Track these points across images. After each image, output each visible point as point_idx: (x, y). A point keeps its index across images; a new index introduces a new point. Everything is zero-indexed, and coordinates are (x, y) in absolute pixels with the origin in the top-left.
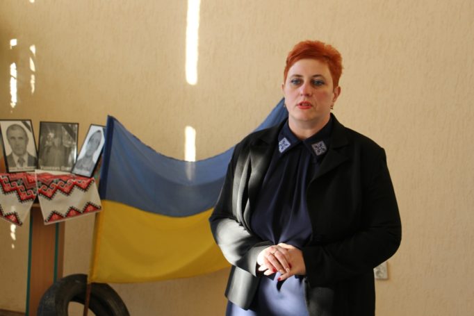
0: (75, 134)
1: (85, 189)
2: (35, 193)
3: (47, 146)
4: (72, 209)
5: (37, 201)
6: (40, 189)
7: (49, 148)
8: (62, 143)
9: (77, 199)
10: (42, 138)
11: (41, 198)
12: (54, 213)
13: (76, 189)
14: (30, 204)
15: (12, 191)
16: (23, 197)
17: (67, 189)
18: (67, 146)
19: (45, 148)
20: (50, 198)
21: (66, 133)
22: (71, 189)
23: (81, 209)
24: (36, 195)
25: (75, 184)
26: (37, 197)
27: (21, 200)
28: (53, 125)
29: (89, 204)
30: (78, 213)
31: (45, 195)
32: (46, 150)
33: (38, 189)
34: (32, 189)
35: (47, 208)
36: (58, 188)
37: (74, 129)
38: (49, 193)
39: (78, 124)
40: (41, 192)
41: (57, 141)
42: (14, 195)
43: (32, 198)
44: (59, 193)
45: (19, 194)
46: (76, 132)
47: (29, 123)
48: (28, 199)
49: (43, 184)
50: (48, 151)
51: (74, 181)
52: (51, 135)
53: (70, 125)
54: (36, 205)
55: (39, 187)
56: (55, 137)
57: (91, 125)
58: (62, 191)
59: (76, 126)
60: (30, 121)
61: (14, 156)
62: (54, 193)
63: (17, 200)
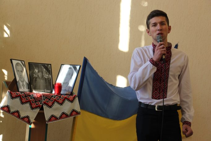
0: (50, 70)
1: (72, 101)
2: (41, 104)
3: (35, 77)
4: (63, 113)
5: (42, 109)
6: (44, 101)
7: (36, 78)
8: (43, 76)
9: (67, 107)
10: (31, 72)
11: (44, 107)
12: (52, 116)
13: (66, 101)
14: (38, 110)
15: (26, 102)
16: (34, 106)
17: (61, 101)
18: (46, 78)
19: (33, 78)
20: (50, 107)
21: (45, 70)
22: (64, 101)
23: (69, 114)
24: (41, 105)
25: (66, 98)
26: (42, 106)
27: (32, 108)
28: (37, 65)
29: (74, 111)
30: (67, 116)
31: (47, 105)
32: (34, 79)
33: (43, 101)
34: (39, 101)
35: (48, 113)
36: (55, 100)
37: (49, 67)
38: (50, 104)
39: (51, 65)
40: (45, 103)
41: (40, 74)
42: (28, 105)
43: (39, 106)
44: (56, 104)
45: (31, 104)
46: (50, 69)
47: (23, 62)
48: (36, 107)
49: (46, 98)
50: (36, 80)
51: (65, 96)
52: (36, 71)
53: (46, 65)
54: (41, 111)
55: (44, 100)
56: (39, 72)
57: (62, 65)
58: (58, 102)
59: (50, 66)
60: (24, 61)
61: (20, 82)
62: (53, 103)
63: (29, 108)
